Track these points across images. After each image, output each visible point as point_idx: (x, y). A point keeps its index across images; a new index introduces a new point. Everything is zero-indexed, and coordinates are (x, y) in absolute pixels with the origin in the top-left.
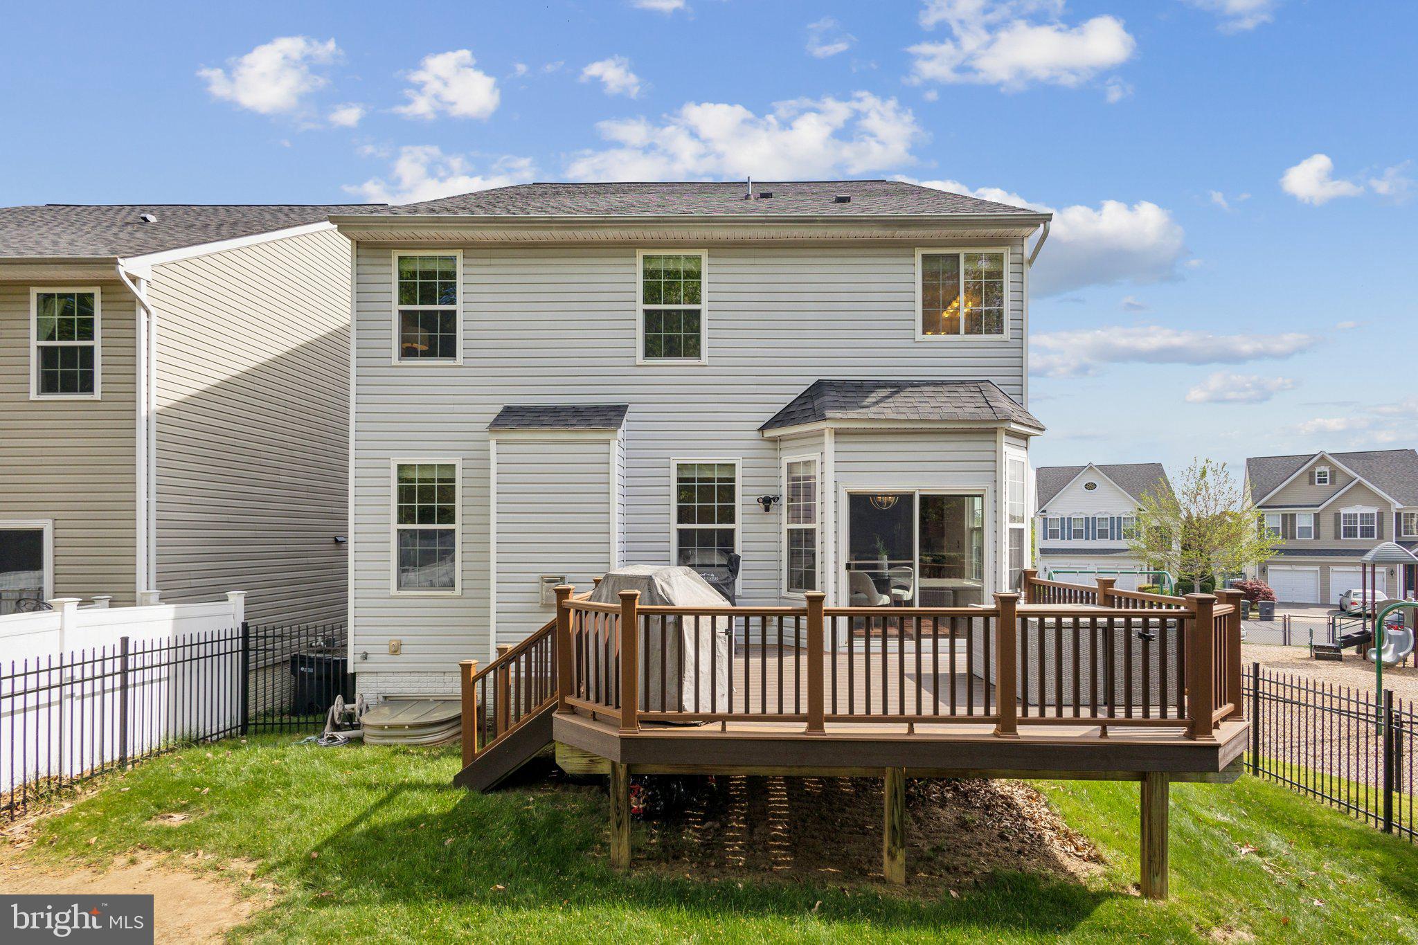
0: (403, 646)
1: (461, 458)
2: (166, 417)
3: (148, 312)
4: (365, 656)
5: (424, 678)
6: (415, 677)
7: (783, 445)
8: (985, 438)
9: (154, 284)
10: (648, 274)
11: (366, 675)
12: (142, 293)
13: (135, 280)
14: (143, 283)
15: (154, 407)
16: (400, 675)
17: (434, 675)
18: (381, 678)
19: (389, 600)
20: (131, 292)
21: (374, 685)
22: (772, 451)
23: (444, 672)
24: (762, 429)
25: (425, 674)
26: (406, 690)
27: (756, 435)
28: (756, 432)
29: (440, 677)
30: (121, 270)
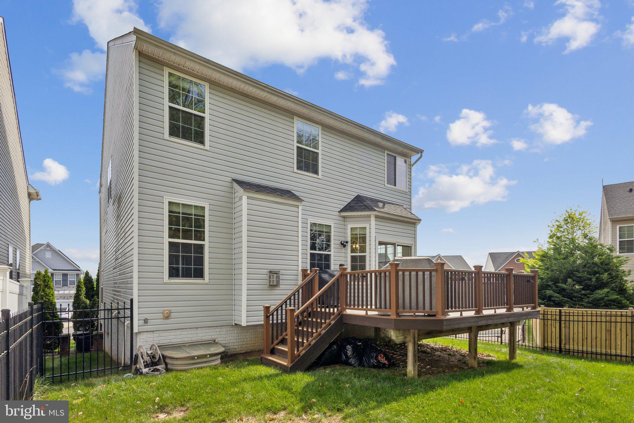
0: (172, 314)
1: (208, 204)
4: (146, 321)
5: (185, 332)
6: (179, 332)
7: (348, 219)
8: (412, 225)
11: (145, 333)
16: (169, 331)
17: (191, 330)
18: (156, 334)
19: (163, 285)
21: (151, 339)
22: (343, 222)
23: (197, 328)
24: (340, 212)
25: (185, 330)
26: (172, 341)
27: (337, 214)
28: (338, 213)
29: (193, 331)
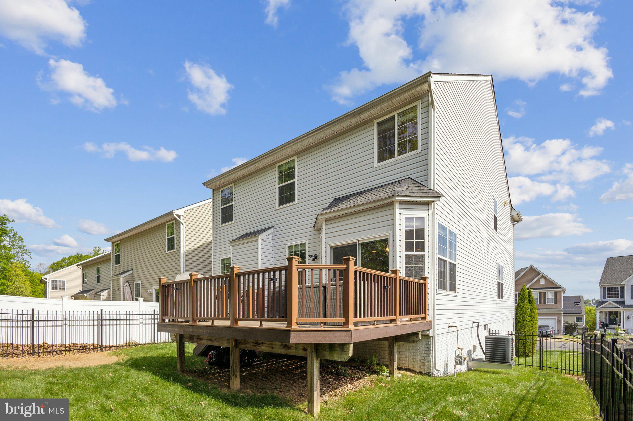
2: (187, 254)
3: (183, 225)
8: (389, 208)
9: (185, 216)
10: (280, 172)
12: (181, 220)
13: (179, 216)
14: (182, 217)
15: (184, 250)
20: (178, 220)
24: (314, 226)
27: (312, 229)
30: (174, 214)
